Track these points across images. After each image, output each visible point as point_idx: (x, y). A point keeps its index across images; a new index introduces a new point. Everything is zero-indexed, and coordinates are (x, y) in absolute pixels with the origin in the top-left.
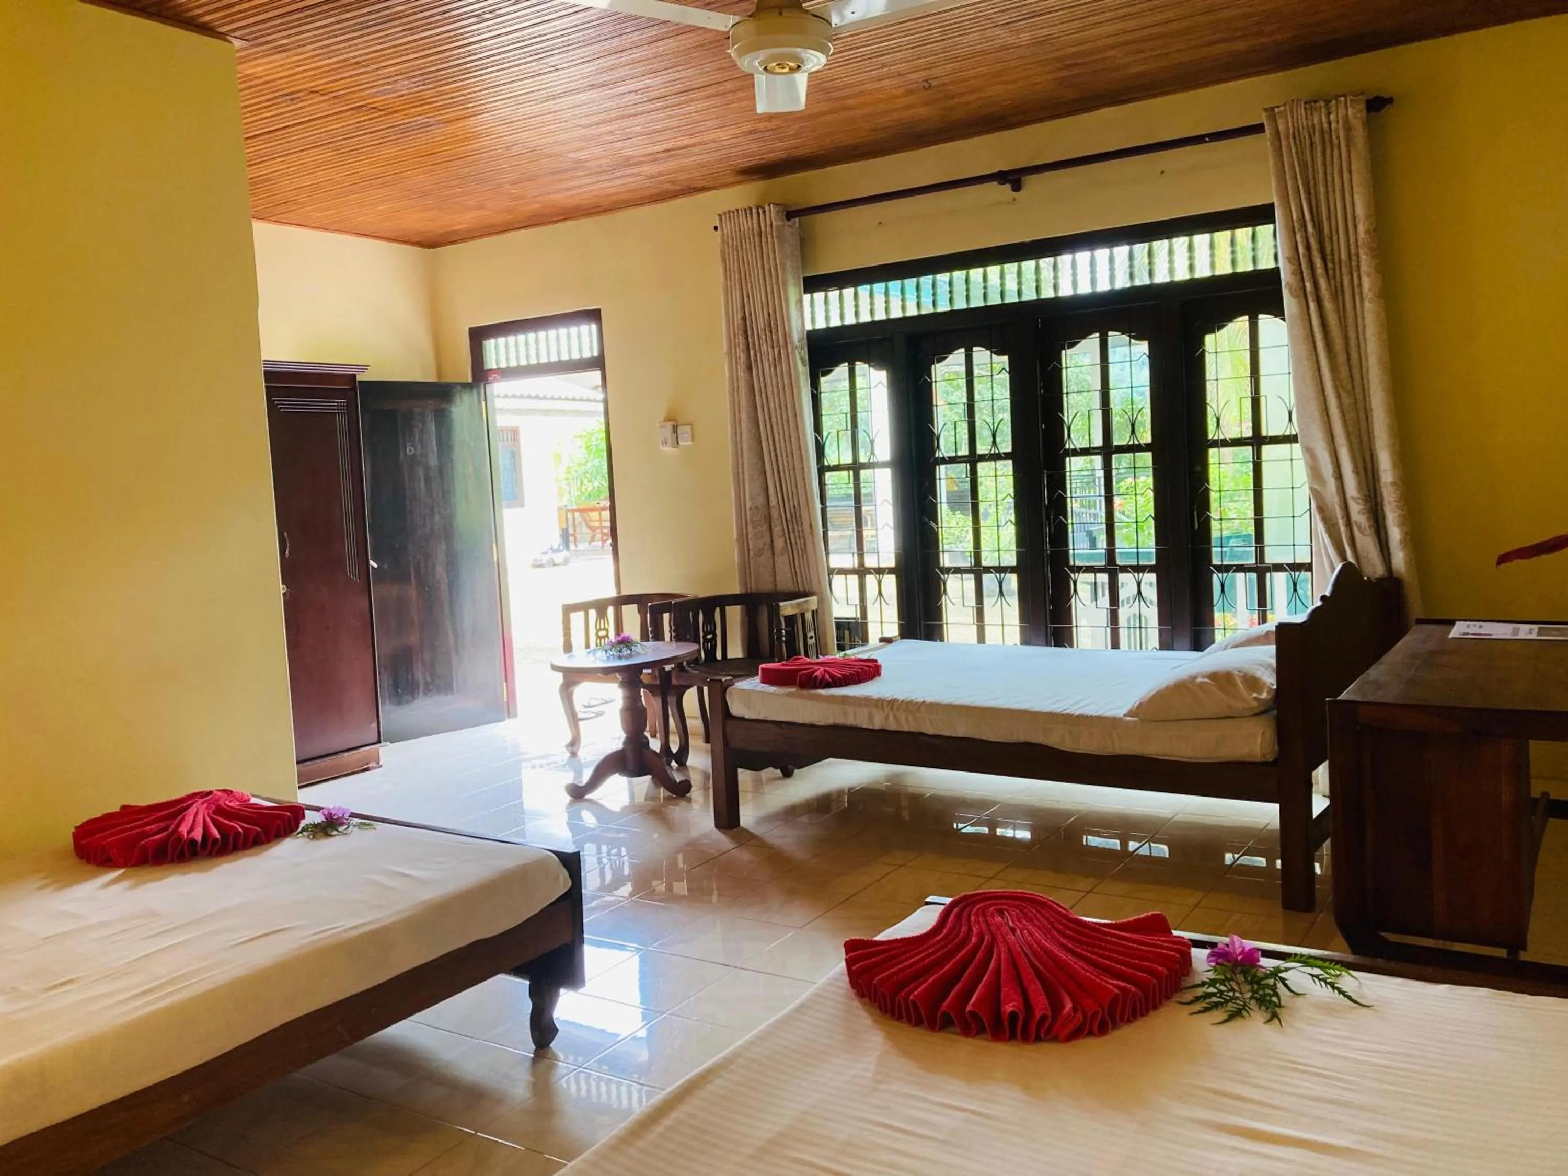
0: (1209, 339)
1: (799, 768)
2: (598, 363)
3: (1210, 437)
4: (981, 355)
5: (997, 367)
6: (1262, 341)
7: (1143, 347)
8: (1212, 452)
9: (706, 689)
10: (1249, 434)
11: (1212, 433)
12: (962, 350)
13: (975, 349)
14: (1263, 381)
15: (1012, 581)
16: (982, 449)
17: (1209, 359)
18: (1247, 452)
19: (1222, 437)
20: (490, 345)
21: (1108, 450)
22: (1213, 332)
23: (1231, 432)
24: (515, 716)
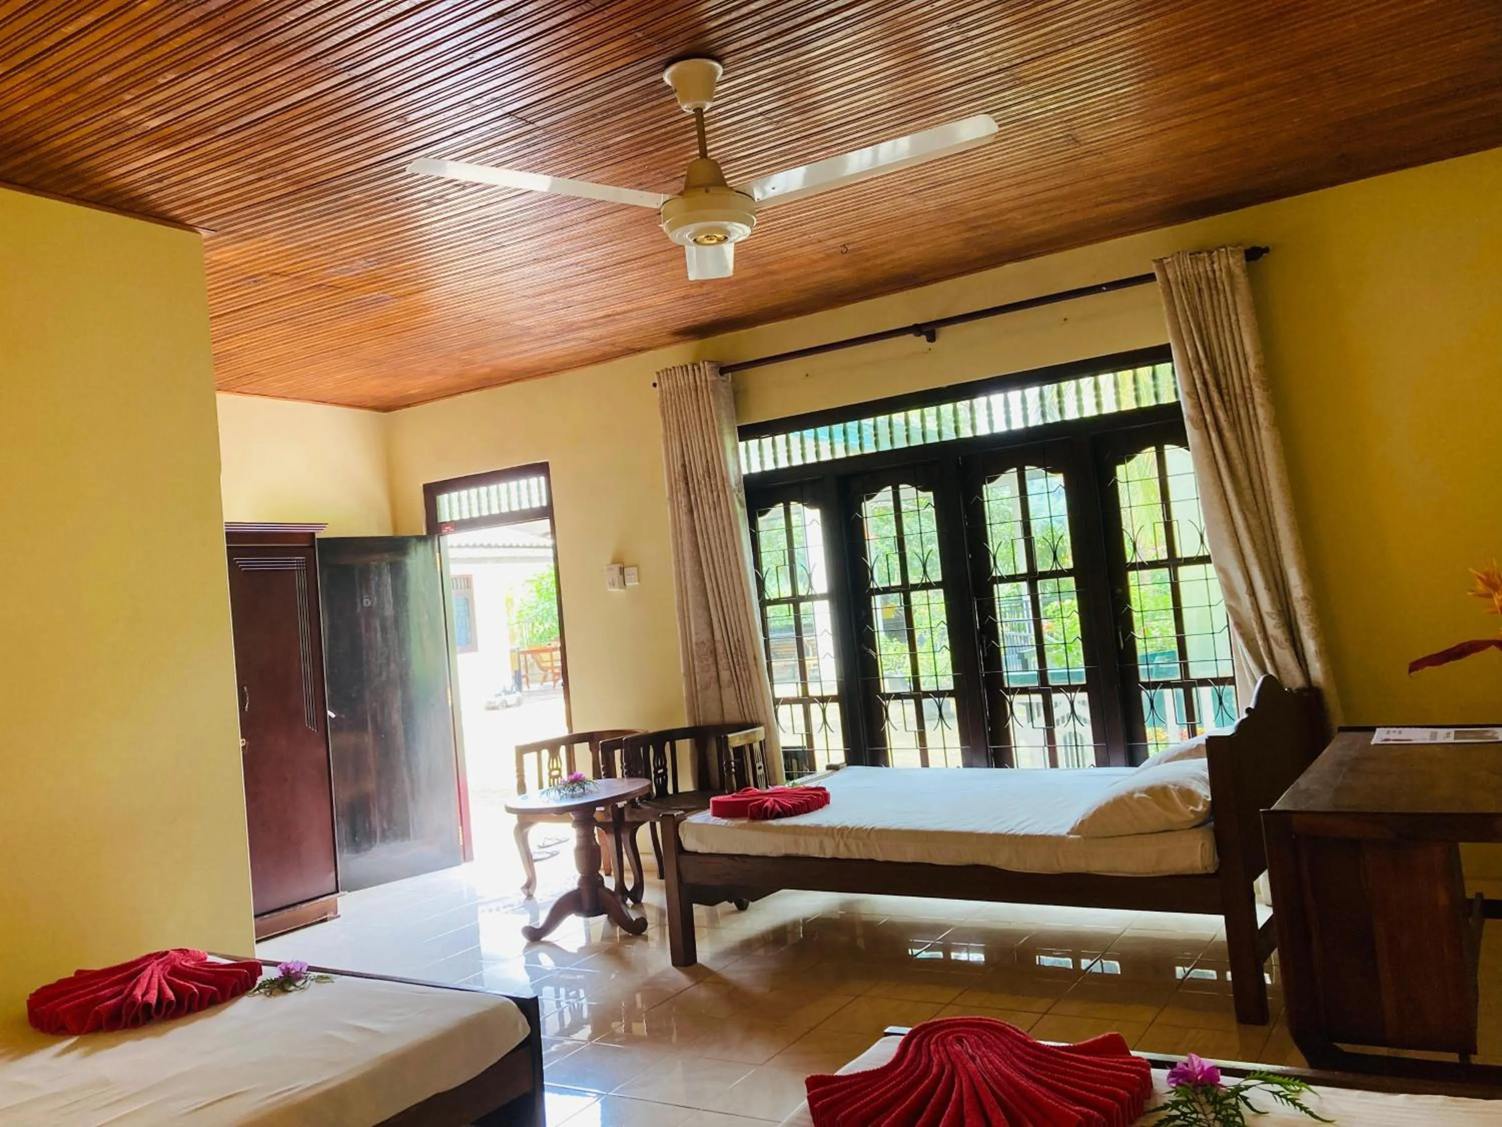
0: (1120, 469)
1: (753, 901)
2: (547, 512)
3: (1128, 560)
4: (907, 492)
5: (923, 502)
6: (1170, 470)
7: (1058, 480)
8: (1132, 575)
9: (658, 824)
10: (1164, 556)
11: (1130, 557)
12: (890, 488)
13: (901, 486)
14: (1173, 506)
15: (951, 704)
16: (914, 579)
17: (1121, 487)
18: (1164, 573)
19: (1139, 560)
20: (443, 500)
21: (1033, 577)
22: (1122, 462)
23: (1148, 555)
24: (472, 859)
